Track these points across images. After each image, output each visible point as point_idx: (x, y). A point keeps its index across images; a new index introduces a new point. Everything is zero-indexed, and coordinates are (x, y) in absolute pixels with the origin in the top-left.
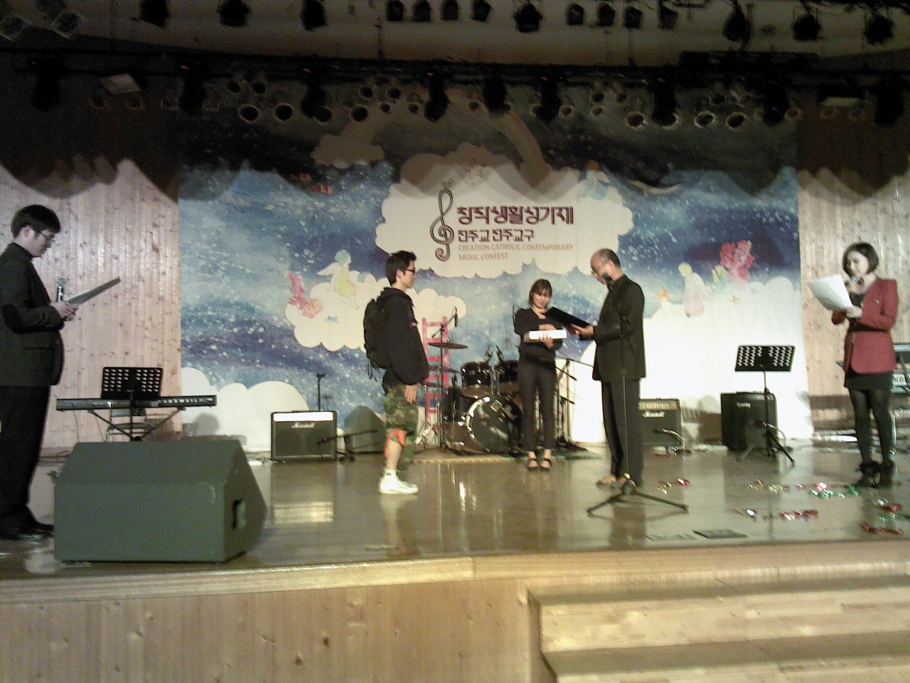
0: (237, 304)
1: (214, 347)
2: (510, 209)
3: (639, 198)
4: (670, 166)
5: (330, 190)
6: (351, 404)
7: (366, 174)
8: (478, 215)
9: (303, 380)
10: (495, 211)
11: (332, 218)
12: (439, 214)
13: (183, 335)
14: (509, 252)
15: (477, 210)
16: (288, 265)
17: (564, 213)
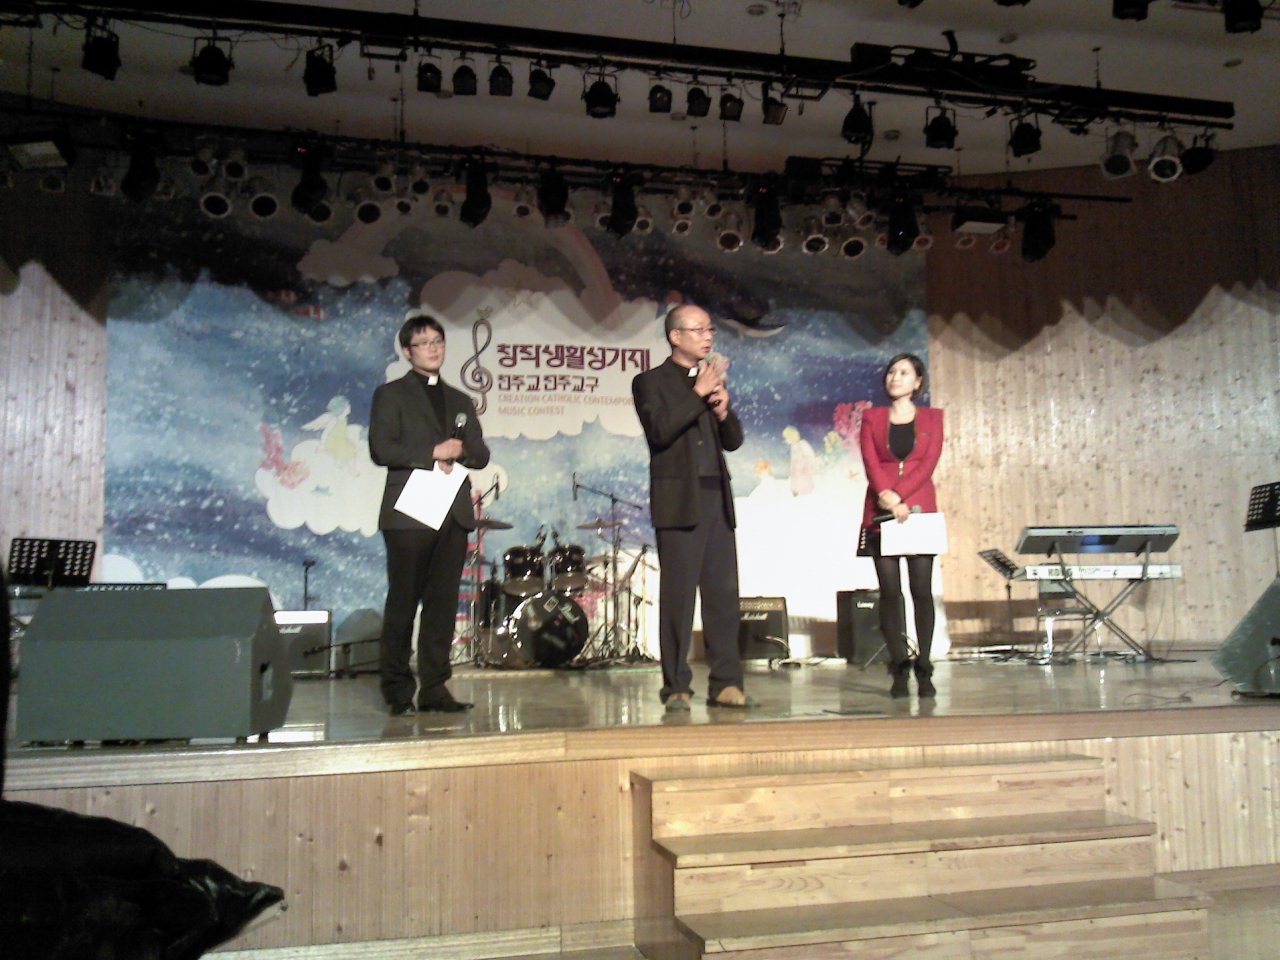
0: (186, 466)
1: (151, 526)
2: (569, 349)
3: (734, 342)
4: (771, 302)
5: (322, 314)
6: (345, 608)
7: (373, 295)
8: (525, 355)
9: (278, 575)
10: (546, 351)
11: (325, 352)
12: (473, 353)
13: (107, 508)
14: (567, 405)
15: (524, 349)
16: (260, 414)
17: (638, 356)
